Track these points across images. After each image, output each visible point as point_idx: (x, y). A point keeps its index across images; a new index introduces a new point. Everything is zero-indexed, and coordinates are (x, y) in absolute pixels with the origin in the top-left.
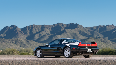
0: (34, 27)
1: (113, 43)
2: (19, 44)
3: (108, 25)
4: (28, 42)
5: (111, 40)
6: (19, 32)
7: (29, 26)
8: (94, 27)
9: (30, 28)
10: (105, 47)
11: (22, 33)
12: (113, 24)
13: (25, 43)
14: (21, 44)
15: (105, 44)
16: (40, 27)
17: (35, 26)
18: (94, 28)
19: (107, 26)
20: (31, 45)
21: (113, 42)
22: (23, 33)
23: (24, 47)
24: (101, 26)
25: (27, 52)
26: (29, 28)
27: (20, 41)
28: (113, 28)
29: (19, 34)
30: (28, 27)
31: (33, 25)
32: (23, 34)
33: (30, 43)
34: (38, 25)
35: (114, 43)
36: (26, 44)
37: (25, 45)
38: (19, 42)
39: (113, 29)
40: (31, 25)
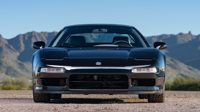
0: (35, 36)
1: (190, 69)
2: (5, 70)
3: (181, 34)
4: (22, 66)
5: (186, 63)
6: (4, 46)
7: (24, 35)
8: (152, 37)
9: (26, 38)
10: (175, 76)
11: (10, 48)
12: (190, 33)
13: (16, 67)
14: (9, 70)
15: (174, 71)
16: (47, 36)
17: (37, 35)
18: (153, 39)
19: (179, 36)
20: (27, 71)
21: (191, 67)
22: (12, 47)
23: (14, 75)
24: (166, 35)
25: (19, 86)
26: (24, 38)
27: (6, 63)
28: (190, 39)
29: (4, 49)
30: (22, 37)
31: (32, 33)
32: (12, 49)
33: (26, 67)
34: (42, 32)
35: (193, 68)
36: (19, 70)
37: (15, 71)
38: (4, 65)
39: (189, 41)
40: (28, 33)
